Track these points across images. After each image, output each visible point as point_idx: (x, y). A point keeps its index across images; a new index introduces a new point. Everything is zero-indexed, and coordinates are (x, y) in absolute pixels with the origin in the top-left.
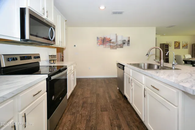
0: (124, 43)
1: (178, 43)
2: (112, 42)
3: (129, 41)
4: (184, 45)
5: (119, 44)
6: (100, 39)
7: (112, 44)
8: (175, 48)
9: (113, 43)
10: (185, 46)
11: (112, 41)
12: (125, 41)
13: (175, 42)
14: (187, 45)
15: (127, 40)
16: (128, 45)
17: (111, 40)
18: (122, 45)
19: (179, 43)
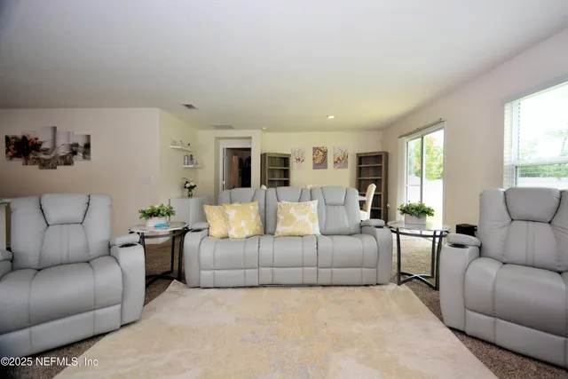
0: (75, 153)
1: (321, 153)
2: (43, 150)
3: (87, 146)
4: (339, 159)
5: (62, 154)
6: (14, 140)
7: (42, 156)
8: (316, 166)
9: (46, 151)
10: (341, 162)
11: (44, 146)
12: (77, 145)
13: (315, 149)
14: (345, 157)
15: (82, 143)
16: (84, 158)
17: (40, 145)
18: (68, 157)
19: (325, 153)
